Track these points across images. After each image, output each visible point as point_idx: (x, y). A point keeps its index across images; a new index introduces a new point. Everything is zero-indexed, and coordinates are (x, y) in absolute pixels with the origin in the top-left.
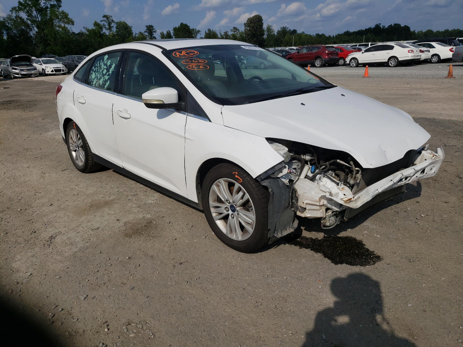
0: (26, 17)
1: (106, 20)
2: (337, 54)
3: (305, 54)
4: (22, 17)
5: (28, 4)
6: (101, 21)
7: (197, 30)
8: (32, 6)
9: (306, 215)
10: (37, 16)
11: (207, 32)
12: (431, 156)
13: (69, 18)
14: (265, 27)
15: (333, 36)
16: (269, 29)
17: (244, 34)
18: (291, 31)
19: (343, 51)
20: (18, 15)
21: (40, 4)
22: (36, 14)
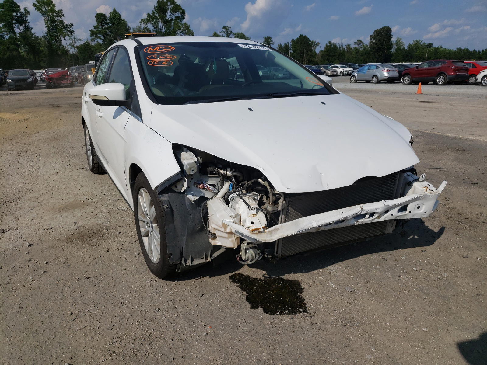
0: (153, 28)
1: (225, 31)
2: (467, 70)
3: (426, 69)
4: (149, 29)
5: (156, 16)
6: (220, 33)
7: (317, 42)
8: (158, 18)
9: (217, 243)
10: (162, 27)
11: (328, 44)
12: (423, 190)
13: (190, 30)
14: (394, 40)
15: (479, 51)
16: (398, 42)
17: (368, 47)
18: (425, 45)
19: (476, 67)
20: (146, 27)
21: (166, 16)
22: (161, 26)
